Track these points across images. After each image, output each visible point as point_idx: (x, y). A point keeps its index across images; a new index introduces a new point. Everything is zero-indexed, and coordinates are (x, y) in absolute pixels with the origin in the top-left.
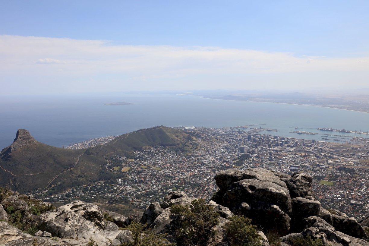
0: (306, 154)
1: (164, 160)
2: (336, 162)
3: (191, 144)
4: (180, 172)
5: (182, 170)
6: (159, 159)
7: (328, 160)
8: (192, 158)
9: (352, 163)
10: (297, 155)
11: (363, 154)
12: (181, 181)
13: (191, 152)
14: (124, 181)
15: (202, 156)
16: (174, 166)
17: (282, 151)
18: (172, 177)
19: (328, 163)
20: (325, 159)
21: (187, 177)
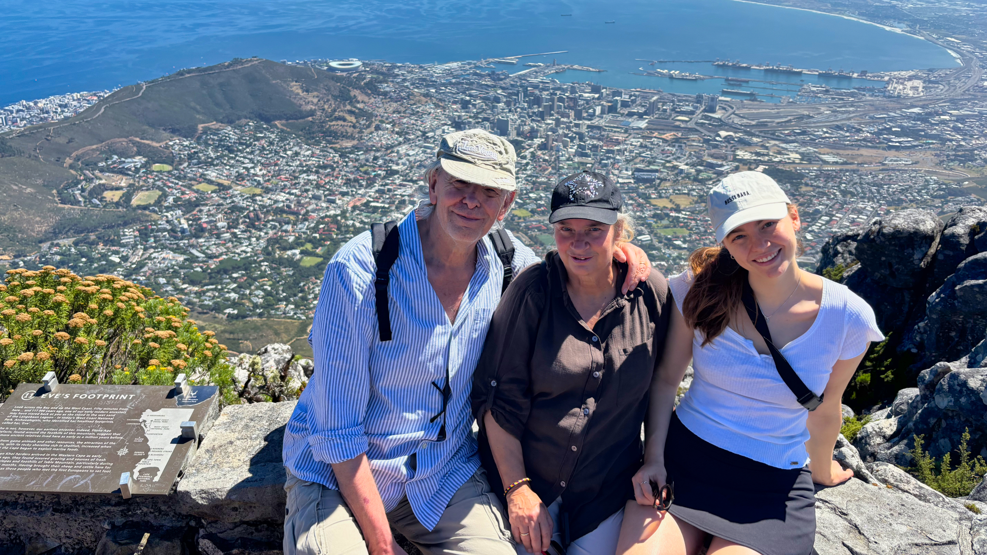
0: (680, 135)
1: (269, 165)
2: (758, 154)
3: (351, 112)
4: (323, 198)
5: (328, 190)
6: (251, 161)
7: (738, 149)
8: (358, 155)
9: (798, 156)
10: (655, 137)
11: (827, 132)
12: (327, 224)
13: (352, 138)
14: (144, 235)
15: (387, 149)
16: (302, 181)
17: (614, 127)
18: (296, 214)
19: (735, 160)
20: (729, 146)
21: (344, 213)
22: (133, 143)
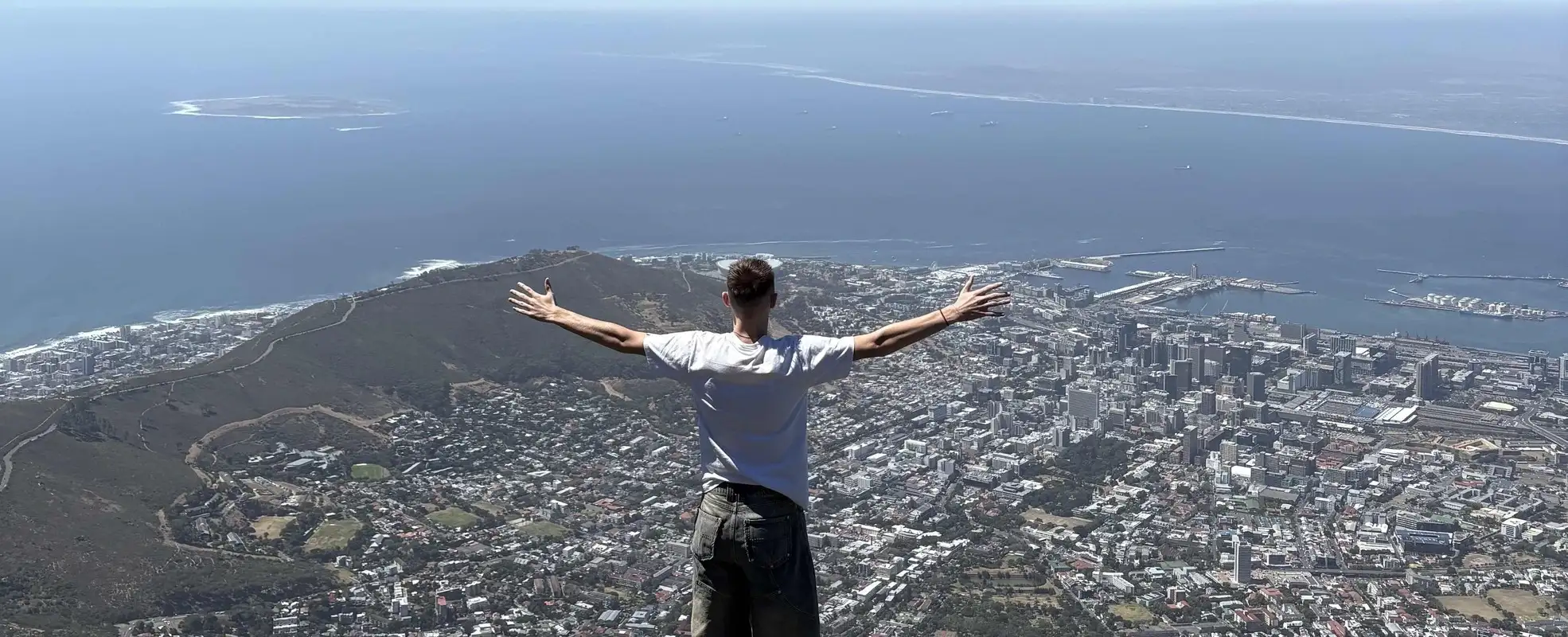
0: (1496, 445)
6: (547, 463)
10: (1438, 447)
22: (319, 419)
